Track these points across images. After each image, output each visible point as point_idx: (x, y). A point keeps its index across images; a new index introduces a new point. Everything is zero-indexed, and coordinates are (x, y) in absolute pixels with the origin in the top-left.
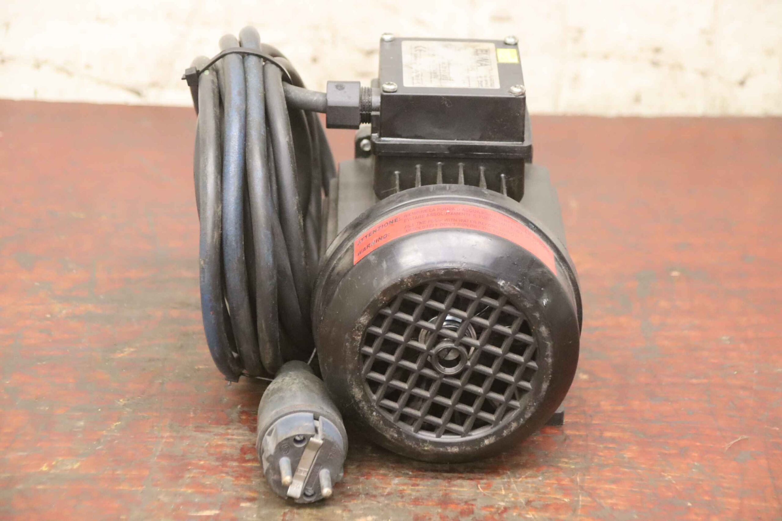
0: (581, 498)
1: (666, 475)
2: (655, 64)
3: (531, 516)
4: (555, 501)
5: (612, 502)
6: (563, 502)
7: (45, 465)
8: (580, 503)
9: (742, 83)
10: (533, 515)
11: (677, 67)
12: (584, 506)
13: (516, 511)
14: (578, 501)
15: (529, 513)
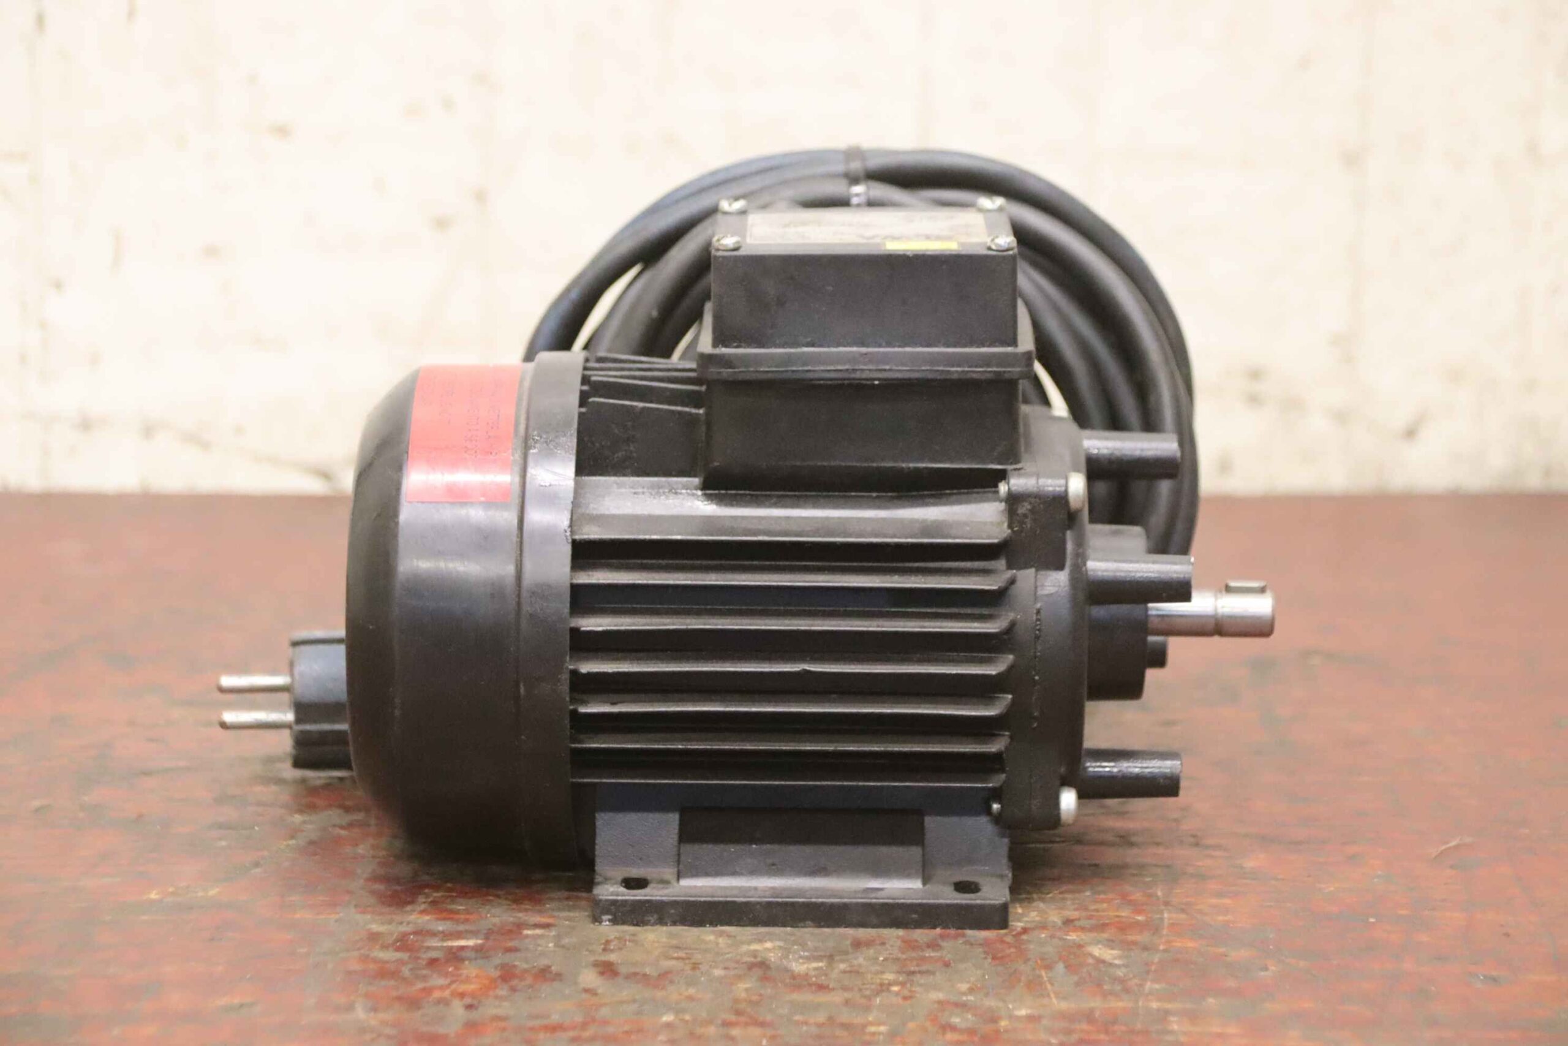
0: (1166, 915)
1: (1323, 886)
2: (1254, 400)
3: (1075, 937)
4: (1117, 919)
5: (1226, 918)
6: (1134, 920)
7: (154, 892)
8: (1166, 921)
9: (1410, 433)
10: (1077, 936)
11: (1293, 405)
12: (1172, 925)
13: (1046, 932)
14: (1162, 919)
15: (1071, 933)
